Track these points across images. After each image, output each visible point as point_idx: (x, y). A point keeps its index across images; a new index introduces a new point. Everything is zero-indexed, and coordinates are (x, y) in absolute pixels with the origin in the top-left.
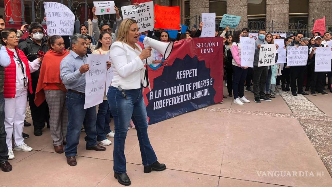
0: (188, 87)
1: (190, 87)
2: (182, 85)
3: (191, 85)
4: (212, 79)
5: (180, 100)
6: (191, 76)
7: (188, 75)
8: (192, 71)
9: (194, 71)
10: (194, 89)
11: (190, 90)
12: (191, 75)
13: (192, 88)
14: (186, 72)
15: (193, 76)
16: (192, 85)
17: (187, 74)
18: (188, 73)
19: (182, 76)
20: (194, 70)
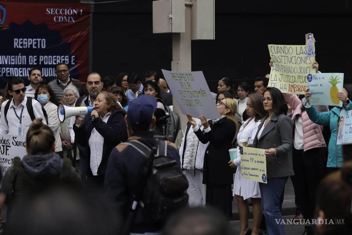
0: (33, 60)
1: (35, 60)
2: (23, 57)
3: (36, 58)
4: (74, 56)
5: (22, 74)
6: (35, 47)
7: (31, 45)
8: (37, 41)
9: (41, 41)
10: (40, 63)
11: (35, 64)
12: (36, 45)
13: (38, 61)
14: (28, 41)
15: (39, 47)
16: (38, 58)
17: (29, 44)
18: (30, 42)
19: (22, 45)
20: (40, 39)
